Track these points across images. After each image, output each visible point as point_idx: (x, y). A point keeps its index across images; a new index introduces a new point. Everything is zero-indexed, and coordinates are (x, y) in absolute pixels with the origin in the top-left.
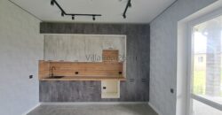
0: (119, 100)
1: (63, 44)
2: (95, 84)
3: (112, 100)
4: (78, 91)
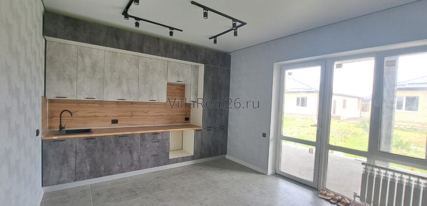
0: (192, 158)
1: (94, 66)
3: (184, 159)
4: (131, 152)
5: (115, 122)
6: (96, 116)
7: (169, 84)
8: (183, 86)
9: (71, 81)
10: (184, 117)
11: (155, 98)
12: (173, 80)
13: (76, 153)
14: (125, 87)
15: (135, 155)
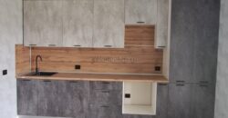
1: (55, 15)
2: (110, 87)
4: (81, 99)
5: (78, 67)
6: (63, 61)
7: (127, 27)
8: (153, 28)
9: (39, 31)
10: (154, 66)
11: (111, 43)
12: (132, 21)
13: (38, 92)
14: (80, 33)
15: (85, 102)
